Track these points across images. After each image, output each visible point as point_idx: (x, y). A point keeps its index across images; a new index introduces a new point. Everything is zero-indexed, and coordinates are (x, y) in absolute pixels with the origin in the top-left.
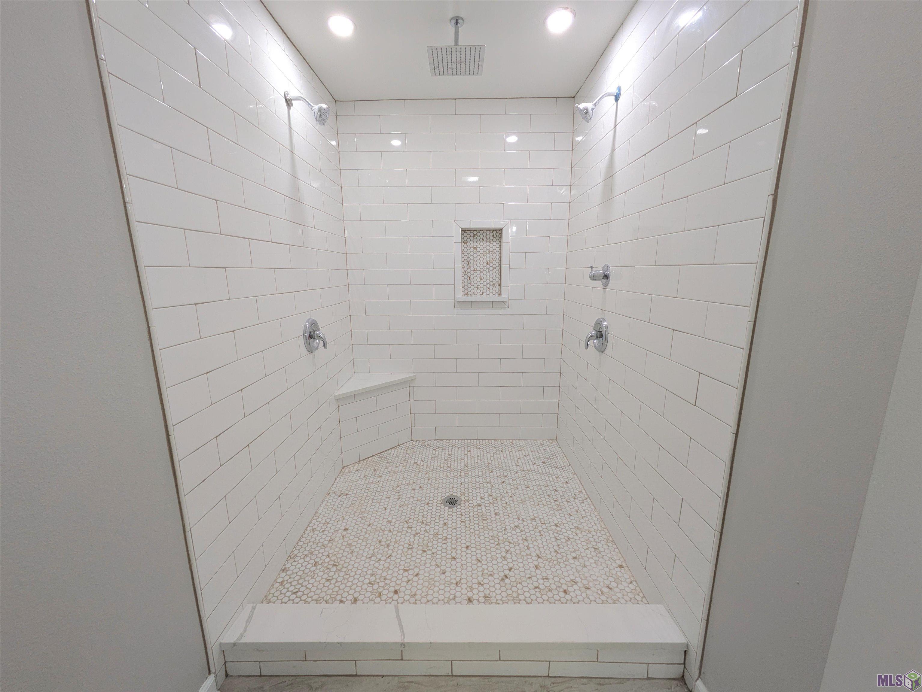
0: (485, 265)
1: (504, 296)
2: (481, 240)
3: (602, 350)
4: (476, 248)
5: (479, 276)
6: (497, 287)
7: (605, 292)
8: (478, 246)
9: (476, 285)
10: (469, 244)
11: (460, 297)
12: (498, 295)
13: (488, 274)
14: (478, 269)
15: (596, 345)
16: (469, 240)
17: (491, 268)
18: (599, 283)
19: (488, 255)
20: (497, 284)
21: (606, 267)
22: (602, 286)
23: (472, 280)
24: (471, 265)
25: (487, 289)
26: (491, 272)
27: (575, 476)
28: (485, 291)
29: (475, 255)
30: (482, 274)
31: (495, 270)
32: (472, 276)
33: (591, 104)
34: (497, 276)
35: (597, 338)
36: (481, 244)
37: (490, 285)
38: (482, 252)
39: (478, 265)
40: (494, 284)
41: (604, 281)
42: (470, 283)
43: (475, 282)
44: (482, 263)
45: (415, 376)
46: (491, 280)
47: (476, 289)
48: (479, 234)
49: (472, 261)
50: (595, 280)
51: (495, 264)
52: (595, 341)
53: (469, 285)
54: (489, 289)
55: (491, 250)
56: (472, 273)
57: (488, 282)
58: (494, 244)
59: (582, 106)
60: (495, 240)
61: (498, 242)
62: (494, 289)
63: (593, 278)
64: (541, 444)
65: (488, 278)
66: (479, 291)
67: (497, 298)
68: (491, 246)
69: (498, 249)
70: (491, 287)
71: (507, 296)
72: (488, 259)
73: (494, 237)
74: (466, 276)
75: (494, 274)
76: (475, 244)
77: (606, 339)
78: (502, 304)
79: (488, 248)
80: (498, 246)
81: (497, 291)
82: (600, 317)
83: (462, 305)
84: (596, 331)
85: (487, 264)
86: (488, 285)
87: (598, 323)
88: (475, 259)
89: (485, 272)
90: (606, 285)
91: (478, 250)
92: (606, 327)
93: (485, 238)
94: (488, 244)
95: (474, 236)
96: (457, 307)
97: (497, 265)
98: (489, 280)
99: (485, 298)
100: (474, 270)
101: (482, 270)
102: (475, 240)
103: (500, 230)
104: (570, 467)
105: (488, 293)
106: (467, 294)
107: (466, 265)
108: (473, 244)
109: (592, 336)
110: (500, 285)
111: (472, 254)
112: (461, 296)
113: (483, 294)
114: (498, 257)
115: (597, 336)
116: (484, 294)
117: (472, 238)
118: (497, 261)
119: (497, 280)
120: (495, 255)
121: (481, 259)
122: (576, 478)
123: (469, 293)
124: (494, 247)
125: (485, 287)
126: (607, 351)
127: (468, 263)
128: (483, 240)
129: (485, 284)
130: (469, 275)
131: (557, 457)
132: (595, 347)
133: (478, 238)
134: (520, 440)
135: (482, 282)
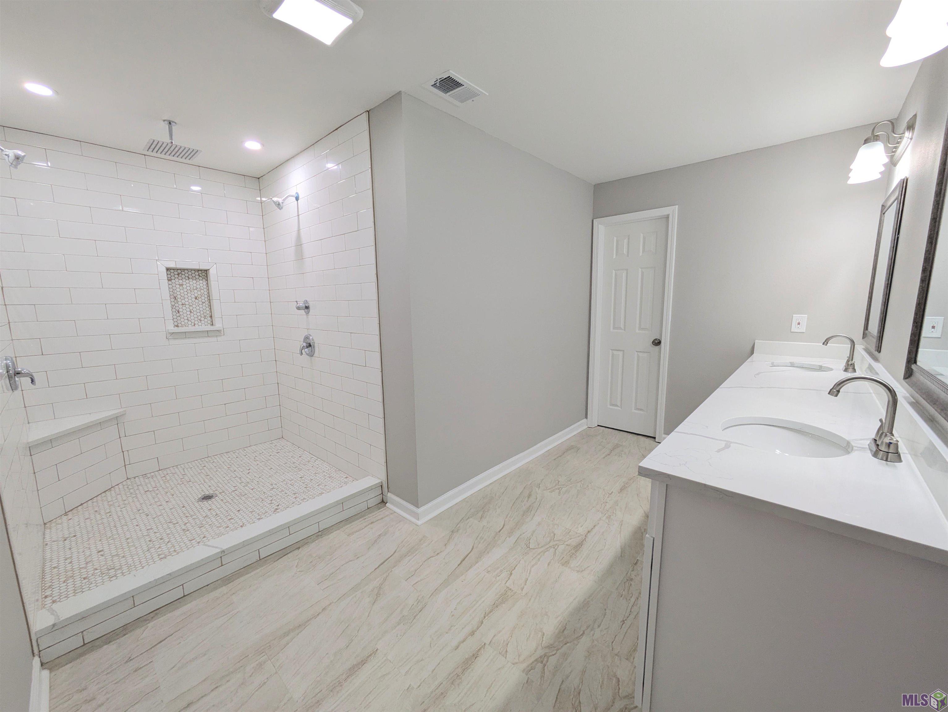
0: (194, 299)
1: (218, 325)
2: (187, 278)
3: (311, 355)
4: (182, 285)
5: (188, 310)
6: (209, 318)
7: (307, 317)
8: (185, 283)
9: (186, 318)
10: (173, 281)
11: (171, 328)
12: (211, 325)
13: (198, 308)
14: (187, 303)
15: (307, 352)
16: (173, 278)
17: (201, 303)
18: (302, 312)
19: (196, 291)
20: (208, 316)
21: (306, 302)
22: (305, 314)
23: (181, 313)
24: (179, 300)
25: (198, 320)
26: (201, 306)
27: (305, 452)
28: (196, 322)
29: (182, 291)
30: (191, 308)
31: (204, 304)
32: (181, 310)
33: (281, 199)
34: (208, 309)
35: (307, 347)
36: (187, 281)
37: (201, 317)
38: (188, 288)
39: (186, 300)
40: (205, 316)
41: (306, 310)
42: (179, 316)
43: (185, 315)
44: (190, 298)
45: (125, 411)
46: (202, 312)
47: (186, 321)
48: (183, 273)
49: (179, 296)
50: (299, 310)
51: (204, 298)
52: (306, 350)
53: (179, 318)
54: (201, 320)
55: (198, 287)
56: (181, 306)
57: (199, 314)
58: (201, 282)
59: (275, 199)
60: (201, 278)
61: (204, 280)
62: (206, 320)
63: (298, 308)
64: (271, 444)
65: (198, 311)
66: (190, 323)
67: (209, 328)
68: (198, 283)
69: (205, 287)
70: (202, 319)
71: (220, 325)
72: (196, 295)
73: (200, 276)
74: (174, 310)
75: (204, 308)
76: (181, 281)
77: (314, 347)
78: (218, 333)
79: (195, 285)
80: (205, 283)
81: (209, 322)
82: (307, 334)
83: (173, 335)
84: (306, 343)
85: (196, 298)
86: (199, 318)
87: (307, 338)
88: (182, 295)
89: (194, 306)
90: (307, 313)
91: (185, 286)
92: (313, 339)
93: (190, 277)
94: (195, 282)
95: (178, 274)
96: (169, 338)
97: (206, 299)
98: (200, 312)
99: (197, 328)
100: (183, 304)
101: (191, 304)
102: (180, 278)
103: (205, 271)
104: (299, 448)
105: (200, 324)
106: (177, 326)
107: (173, 300)
108: (178, 282)
109: (303, 347)
110: (211, 317)
111: (178, 290)
112: (173, 328)
113: (194, 325)
114: (206, 293)
115: (307, 346)
116: (196, 325)
117: (176, 276)
118: (206, 296)
119: (208, 312)
120: (202, 291)
121: (189, 295)
122: (306, 452)
123: (180, 325)
124: (201, 285)
125: (196, 319)
126: (316, 354)
127: (175, 298)
128: (189, 278)
129: (195, 316)
130: (177, 308)
131: (287, 447)
132: (306, 353)
133: (183, 276)
134: (250, 446)
135: (192, 314)
